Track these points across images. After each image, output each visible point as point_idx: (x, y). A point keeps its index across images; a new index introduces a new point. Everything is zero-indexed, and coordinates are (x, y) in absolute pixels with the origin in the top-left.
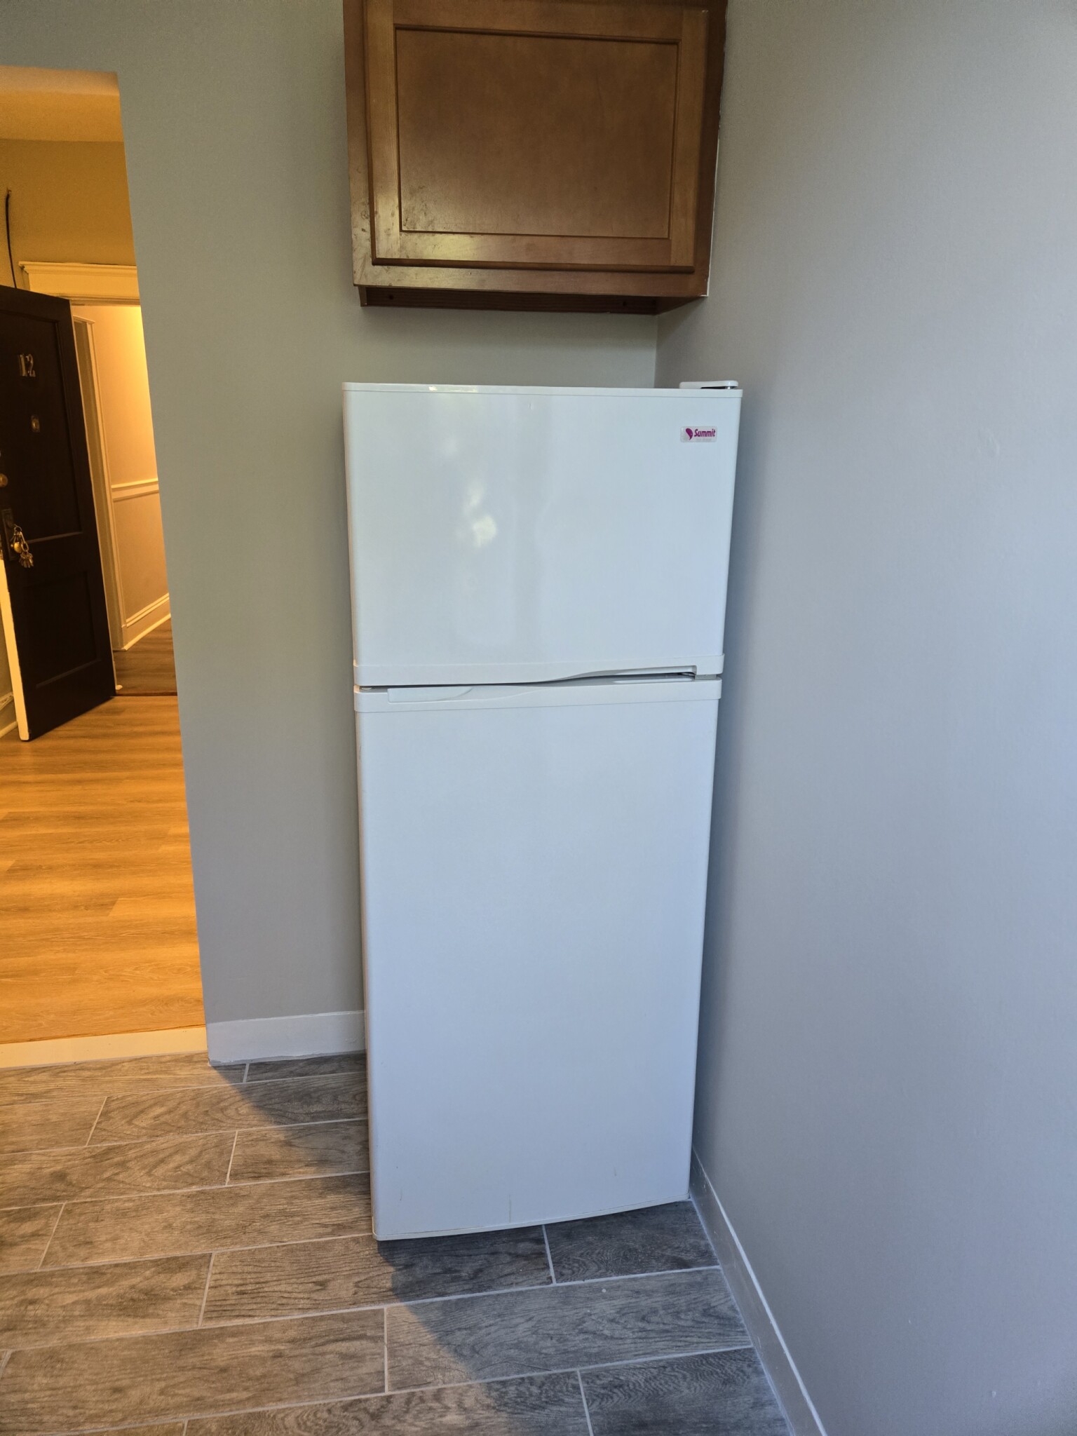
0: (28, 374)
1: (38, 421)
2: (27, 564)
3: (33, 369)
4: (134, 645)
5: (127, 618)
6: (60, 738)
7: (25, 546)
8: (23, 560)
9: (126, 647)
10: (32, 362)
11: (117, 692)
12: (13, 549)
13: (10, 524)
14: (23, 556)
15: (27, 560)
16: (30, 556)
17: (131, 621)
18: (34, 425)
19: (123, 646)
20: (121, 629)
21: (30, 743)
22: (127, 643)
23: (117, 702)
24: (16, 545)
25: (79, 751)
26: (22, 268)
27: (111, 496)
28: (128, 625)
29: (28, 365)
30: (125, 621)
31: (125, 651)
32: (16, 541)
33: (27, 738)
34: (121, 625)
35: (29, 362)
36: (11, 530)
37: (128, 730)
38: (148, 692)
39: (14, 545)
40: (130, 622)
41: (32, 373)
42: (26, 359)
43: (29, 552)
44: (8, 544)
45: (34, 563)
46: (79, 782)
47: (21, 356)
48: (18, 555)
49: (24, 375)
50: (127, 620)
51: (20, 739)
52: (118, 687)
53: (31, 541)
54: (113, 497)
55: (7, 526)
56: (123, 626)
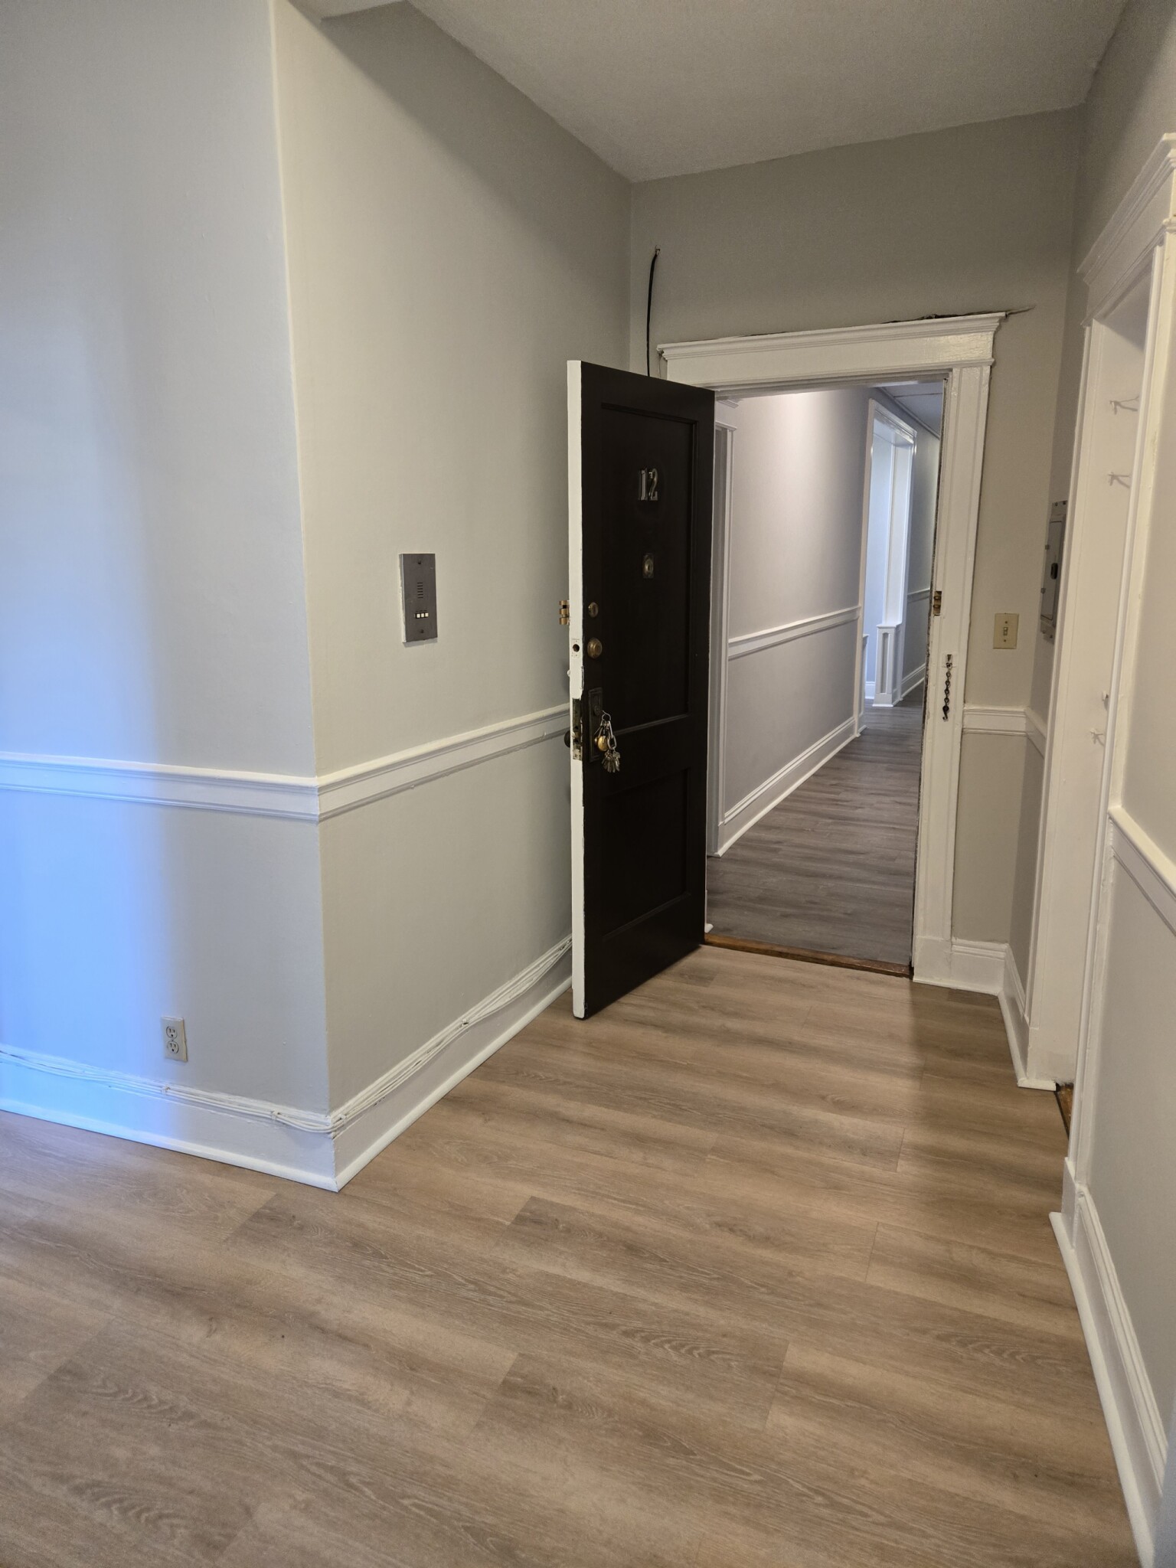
0: (649, 497)
1: (652, 563)
2: (611, 766)
3: (655, 490)
4: (730, 848)
5: (727, 810)
6: (627, 1021)
7: (612, 741)
8: (607, 761)
9: (720, 852)
10: (655, 479)
11: (706, 938)
12: (596, 745)
13: (596, 709)
14: (607, 756)
15: (613, 761)
16: (617, 756)
17: (732, 813)
18: (647, 567)
19: (716, 850)
20: (717, 828)
21: (587, 1021)
22: (722, 846)
23: (705, 957)
24: (601, 740)
25: (647, 1057)
26: (661, 354)
27: (727, 653)
28: (726, 821)
29: (649, 484)
30: (723, 815)
31: (718, 857)
32: (602, 735)
33: (582, 1016)
34: (717, 823)
35: (653, 479)
36: (597, 718)
37: (716, 1021)
38: (749, 945)
39: (598, 739)
40: (729, 815)
41: (654, 495)
42: (648, 476)
43: (616, 750)
44: (591, 737)
45: (620, 766)
46: (639, 1140)
47: (643, 472)
48: (602, 753)
49: (643, 498)
50: (726, 814)
51: (572, 1012)
52: (708, 927)
53: (621, 732)
54: (729, 655)
55: (594, 714)
56: (721, 823)
